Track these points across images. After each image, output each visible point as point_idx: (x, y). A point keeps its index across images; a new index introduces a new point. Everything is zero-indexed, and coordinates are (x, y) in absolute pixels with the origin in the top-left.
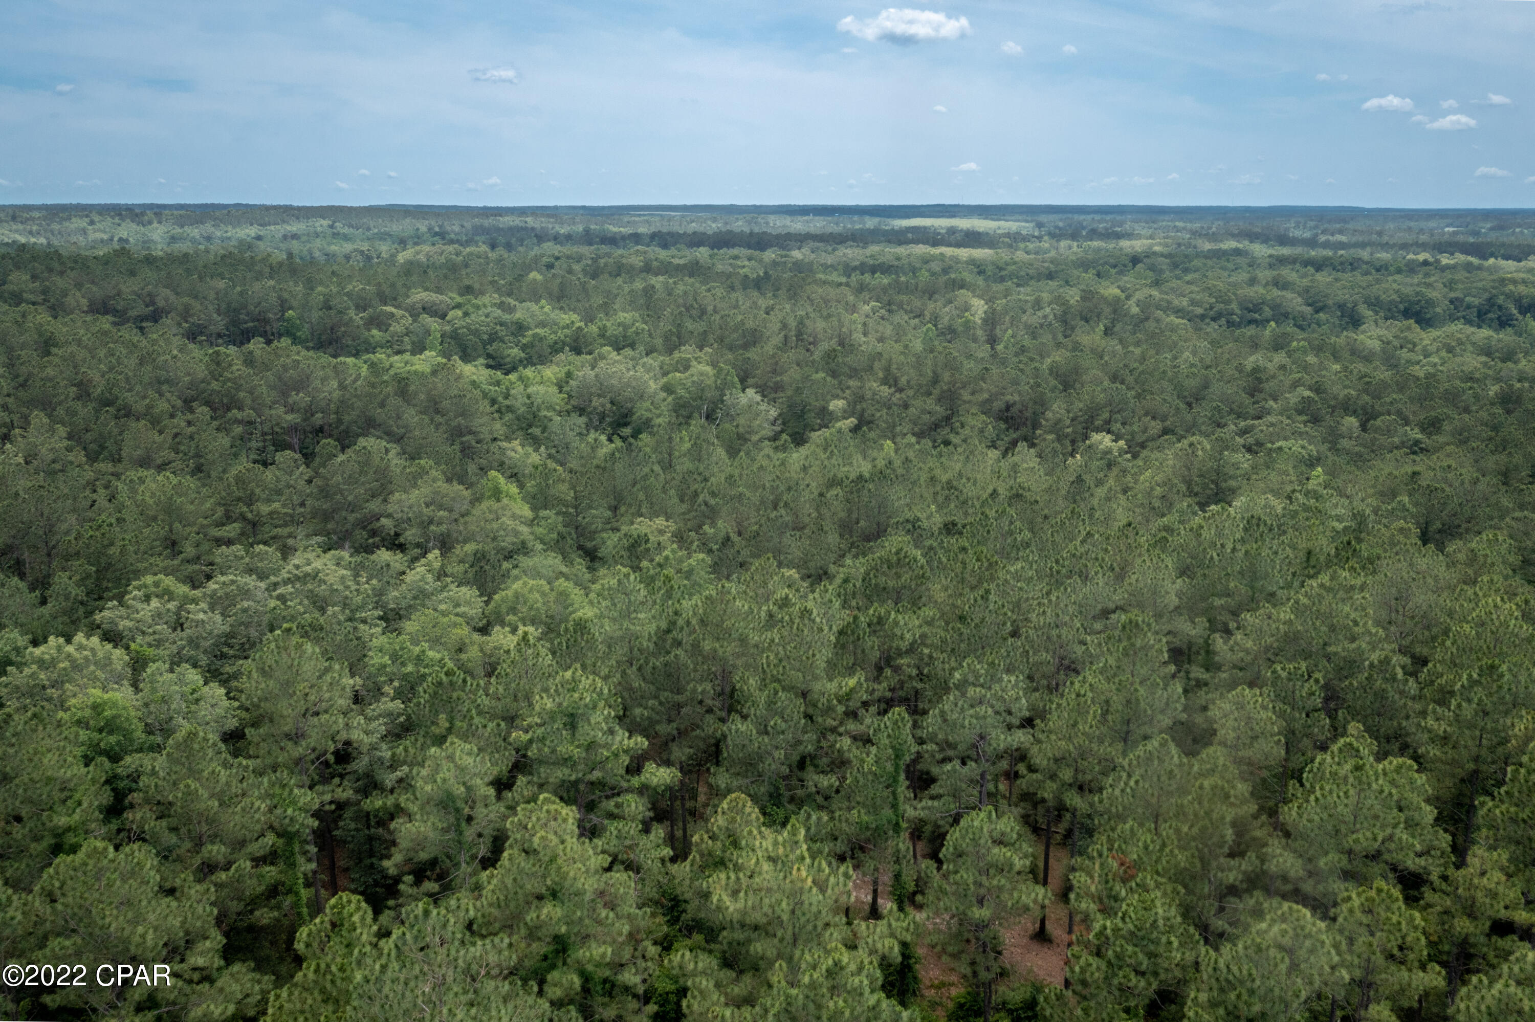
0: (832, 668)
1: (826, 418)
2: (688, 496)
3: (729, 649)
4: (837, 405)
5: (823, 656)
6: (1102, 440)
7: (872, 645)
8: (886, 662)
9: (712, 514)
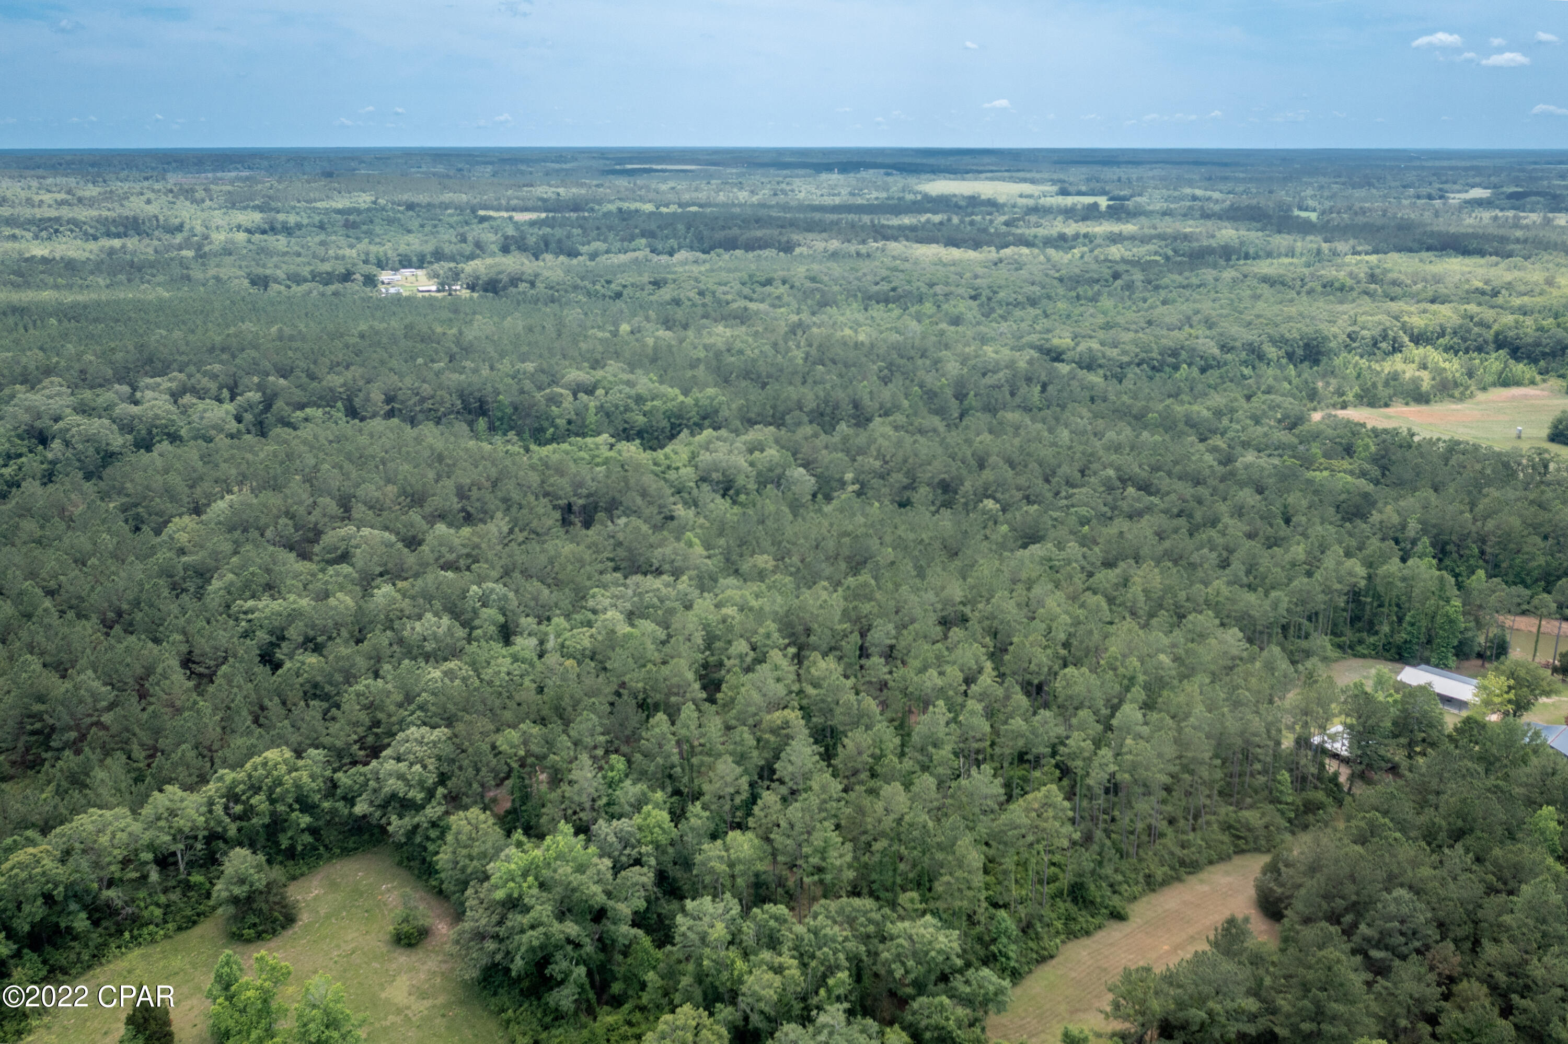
0: (840, 622)
1: (843, 484)
2: (776, 543)
3: (807, 616)
4: (849, 476)
5: (837, 618)
6: (989, 504)
7: (853, 615)
8: (858, 619)
9: (789, 553)
